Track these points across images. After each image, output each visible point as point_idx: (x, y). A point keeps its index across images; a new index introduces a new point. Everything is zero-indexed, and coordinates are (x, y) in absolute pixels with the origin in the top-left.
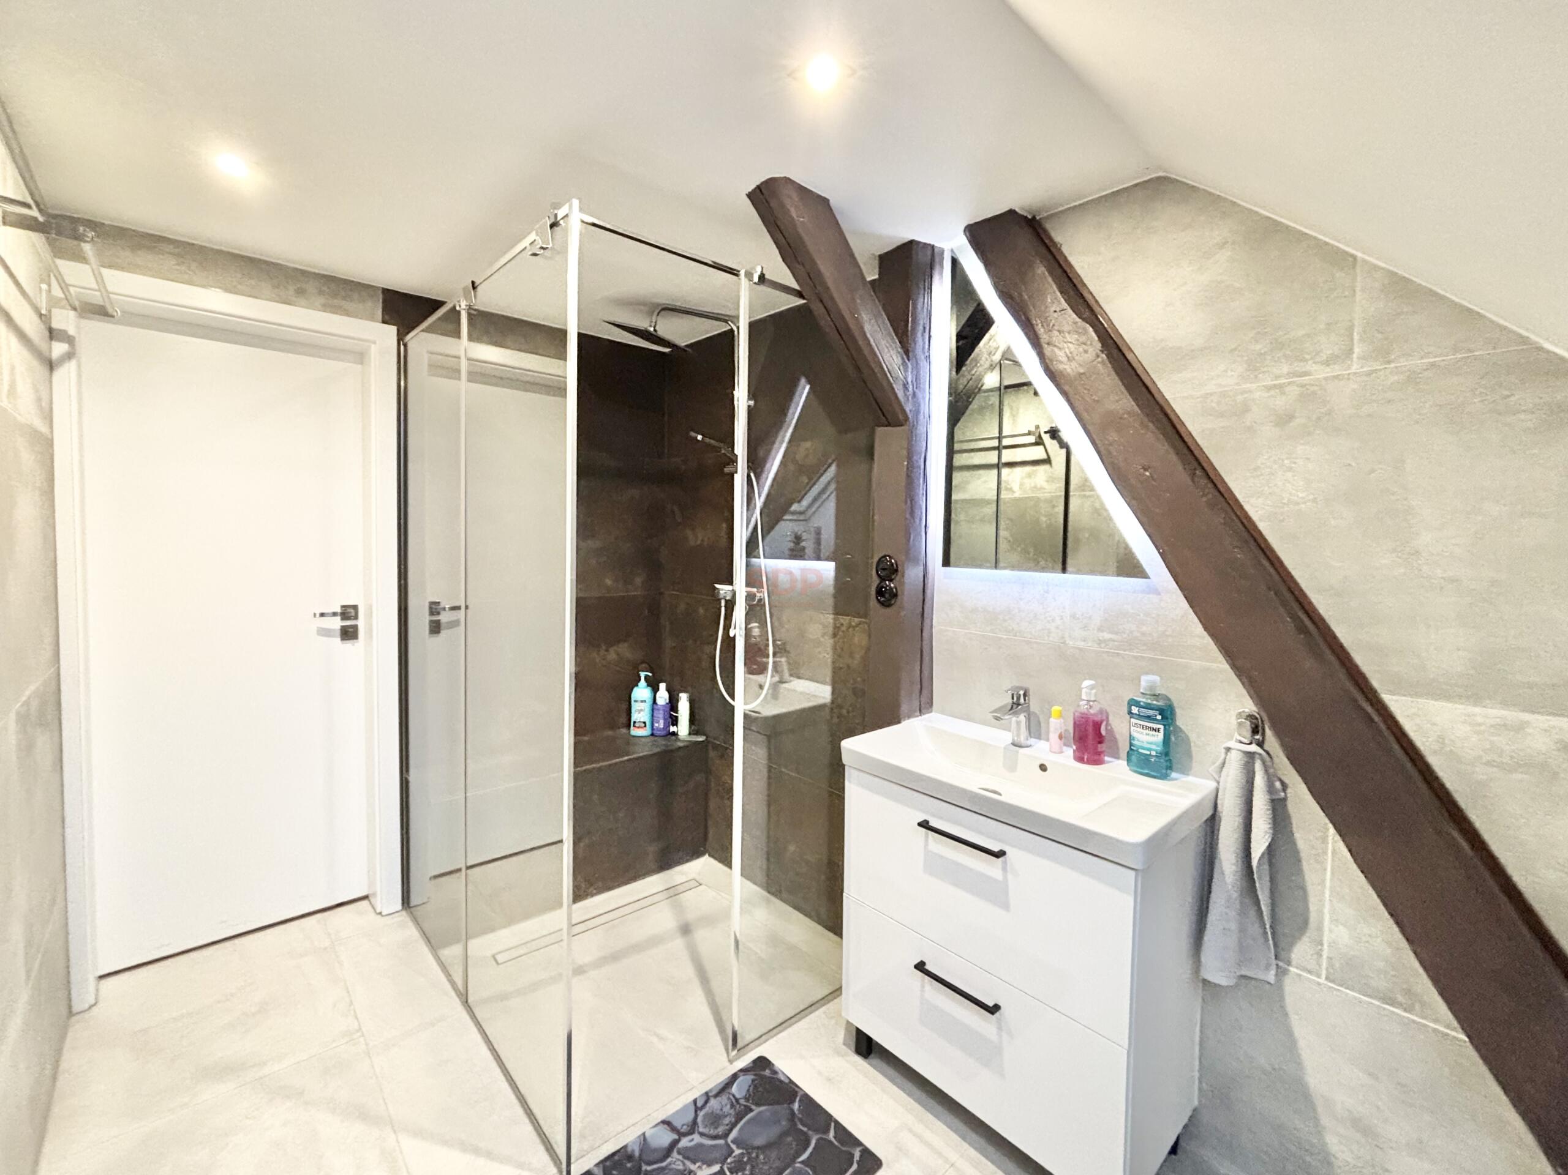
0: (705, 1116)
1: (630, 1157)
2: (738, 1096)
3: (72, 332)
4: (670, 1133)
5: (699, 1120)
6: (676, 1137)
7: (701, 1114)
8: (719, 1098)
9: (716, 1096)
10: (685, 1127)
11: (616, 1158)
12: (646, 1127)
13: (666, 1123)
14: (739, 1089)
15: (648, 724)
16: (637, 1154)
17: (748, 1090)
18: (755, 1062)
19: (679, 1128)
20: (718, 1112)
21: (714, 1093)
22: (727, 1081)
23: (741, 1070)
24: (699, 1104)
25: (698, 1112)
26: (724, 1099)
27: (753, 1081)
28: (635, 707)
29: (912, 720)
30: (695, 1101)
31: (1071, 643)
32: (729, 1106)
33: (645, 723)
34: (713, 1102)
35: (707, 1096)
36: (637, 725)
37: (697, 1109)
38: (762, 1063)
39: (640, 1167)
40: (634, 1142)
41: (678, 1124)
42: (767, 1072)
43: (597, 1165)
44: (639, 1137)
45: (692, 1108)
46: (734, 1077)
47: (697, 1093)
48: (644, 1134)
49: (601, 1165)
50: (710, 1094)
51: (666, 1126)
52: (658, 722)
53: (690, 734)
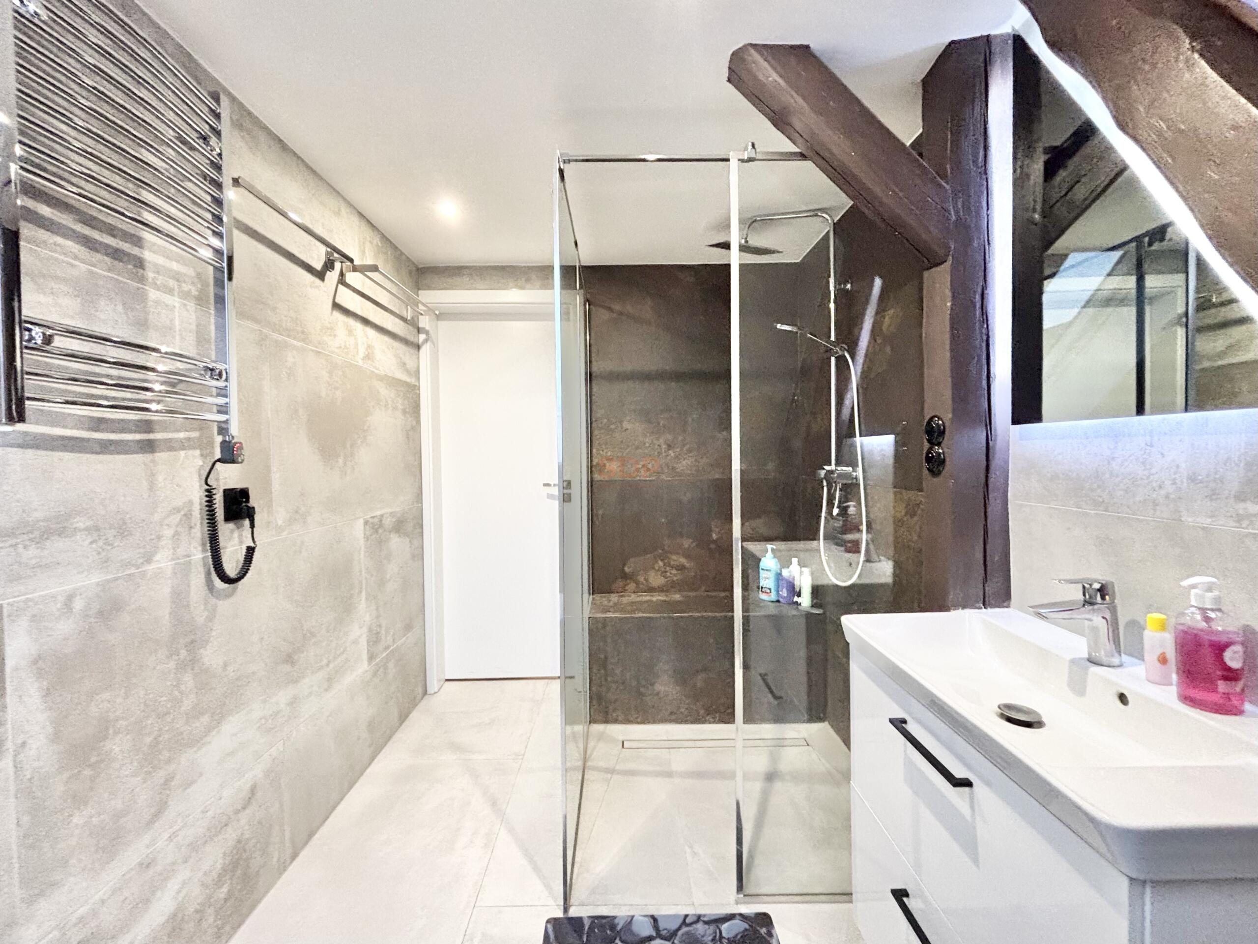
0: (687, 933)
1: (613, 927)
2: (724, 935)
3: (427, 328)
4: (652, 929)
5: (680, 933)
6: (654, 934)
7: (685, 929)
8: (707, 927)
9: (706, 923)
10: (666, 931)
11: (604, 921)
12: (637, 913)
13: (654, 919)
14: (729, 930)
15: (772, 591)
16: (619, 928)
17: (737, 935)
18: (758, 915)
19: (661, 929)
20: (699, 936)
21: (705, 919)
22: (722, 916)
23: (741, 915)
24: (688, 921)
25: (683, 926)
26: (711, 929)
27: (746, 930)
28: (763, 574)
29: (968, 612)
30: (686, 916)
31: (1190, 519)
32: (710, 938)
33: (770, 589)
34: (700, 927)
35: (699, 918)
36: (763, 590)
37: (684, 923)
38: (765, 919)
39: (615, 939)
40: (623, 917)
41: (662, 925)
42: (763, 931)
43: (589, 917)
44: (629, 916)
45: (680, 921)
46: (730, 917)
47: (690, 911)
48: (633, 917)
49: (591, 920)
50: (702, 918)
51: (652, 921)
52: (782, 591)
53: (812, 606)
